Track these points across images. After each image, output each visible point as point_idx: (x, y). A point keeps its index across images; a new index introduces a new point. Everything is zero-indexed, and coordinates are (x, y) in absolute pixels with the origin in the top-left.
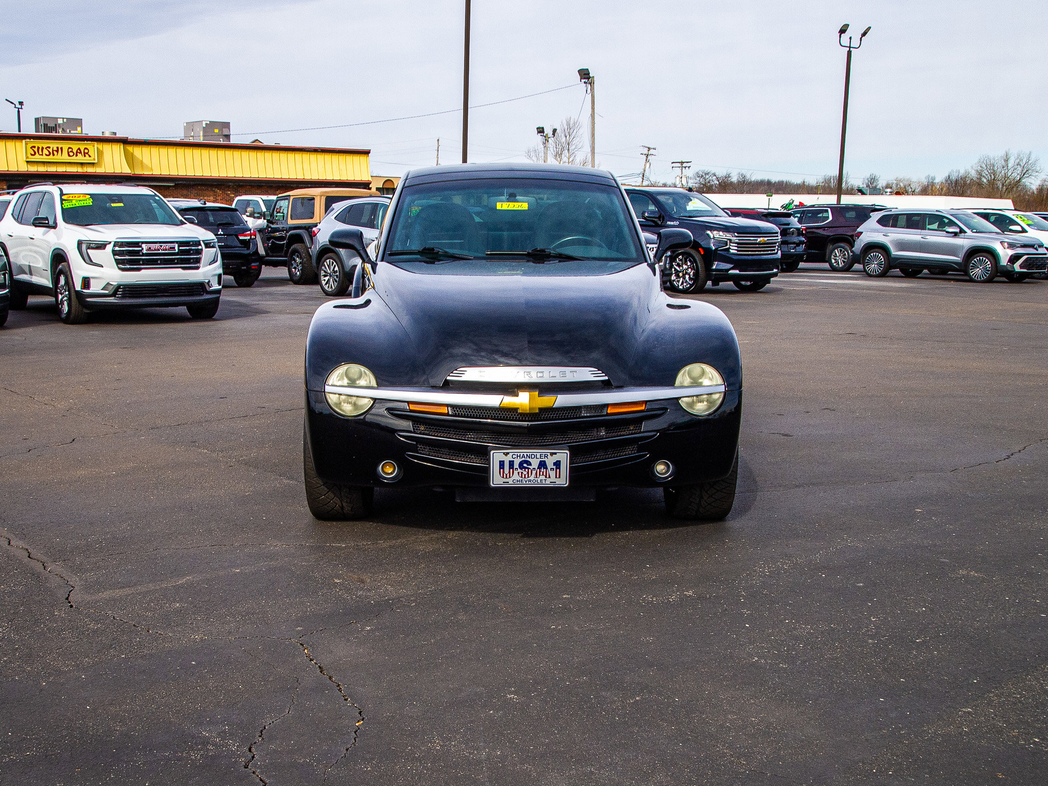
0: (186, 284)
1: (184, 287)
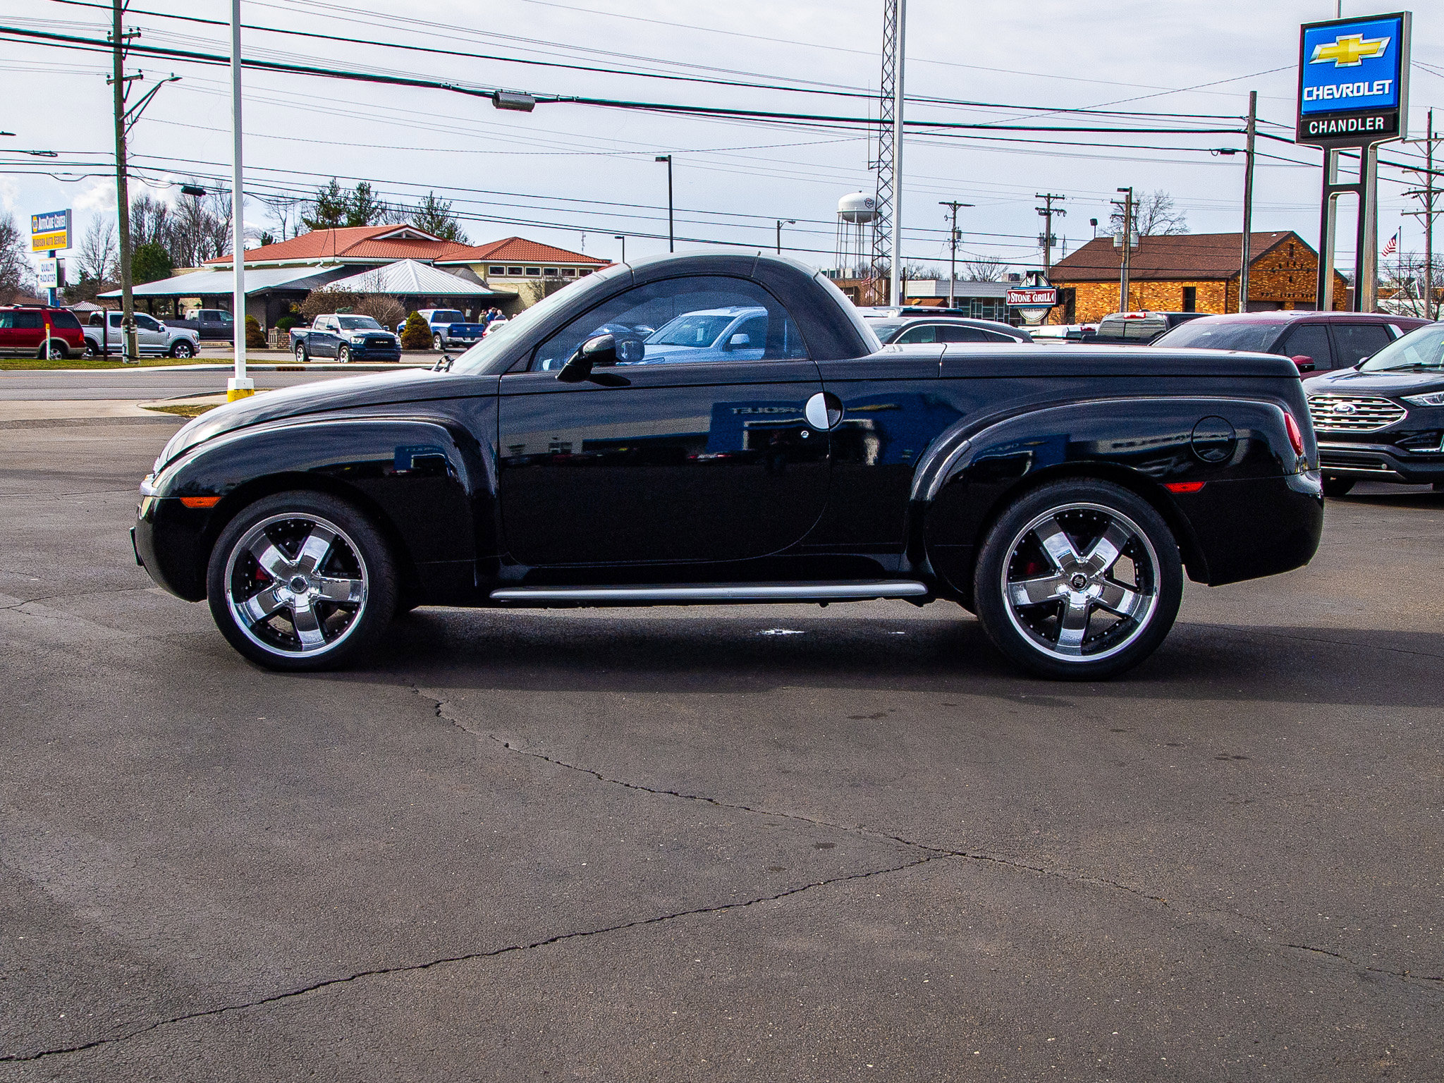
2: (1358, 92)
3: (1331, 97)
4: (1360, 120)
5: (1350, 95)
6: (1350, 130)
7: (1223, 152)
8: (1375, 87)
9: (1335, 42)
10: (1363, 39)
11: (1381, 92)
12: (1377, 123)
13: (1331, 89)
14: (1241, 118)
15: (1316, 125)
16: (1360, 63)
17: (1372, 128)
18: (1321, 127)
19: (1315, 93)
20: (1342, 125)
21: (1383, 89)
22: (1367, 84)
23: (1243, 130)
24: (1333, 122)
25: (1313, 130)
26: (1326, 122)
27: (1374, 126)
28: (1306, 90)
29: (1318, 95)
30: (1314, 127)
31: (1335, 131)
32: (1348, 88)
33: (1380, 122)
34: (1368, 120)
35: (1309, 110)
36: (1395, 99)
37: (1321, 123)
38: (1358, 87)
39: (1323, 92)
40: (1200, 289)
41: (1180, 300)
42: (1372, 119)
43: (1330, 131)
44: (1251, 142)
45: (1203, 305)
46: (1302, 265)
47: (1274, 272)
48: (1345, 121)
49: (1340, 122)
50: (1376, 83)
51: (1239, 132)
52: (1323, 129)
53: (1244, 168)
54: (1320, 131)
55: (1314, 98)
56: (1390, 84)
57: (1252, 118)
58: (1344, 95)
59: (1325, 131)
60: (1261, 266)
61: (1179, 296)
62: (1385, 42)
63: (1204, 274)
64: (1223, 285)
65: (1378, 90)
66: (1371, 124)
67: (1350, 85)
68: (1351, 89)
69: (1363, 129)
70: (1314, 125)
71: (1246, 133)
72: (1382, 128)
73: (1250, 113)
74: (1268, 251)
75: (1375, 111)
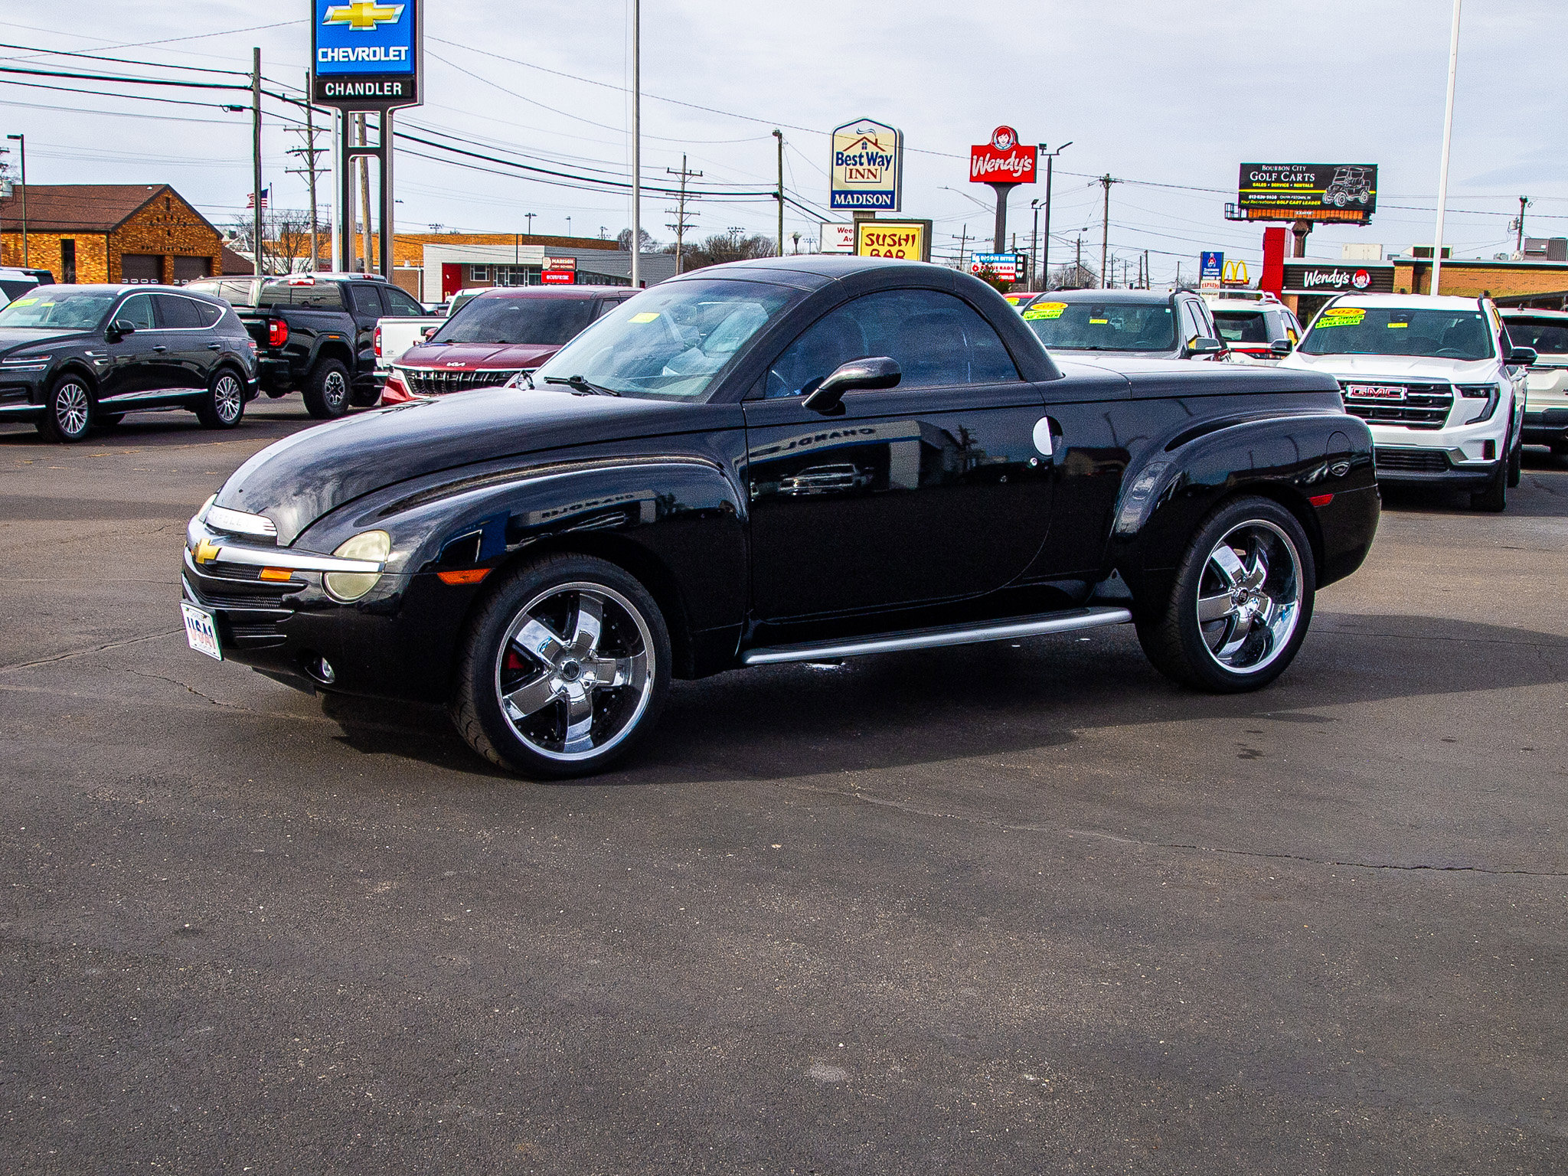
0: (1415, 451)
1: (1408, 455)
2: (375, 56)
3: (347, 59)
4: (377, 85)
5: (367, 59)
6: (367, 93)
7: (233, 108)
8: (391, 53)
9: (348, 5)
10: (377, 4)
11: (398, 58)
12: (395, 89)
13: (347, 52)
14: (247, 74)
15: (333, 86)
16: (375, 28)
17: (390, 93)
18: (338, 89)
19: (330, 54)
20: (360, 89)
21: (400, 55)
22: (383, 49)
23: (249, 86)
24: (350, 85)
25: (330, 91)
26: (342, 85)
27: (392, 91)
28: (320, 51)
29: (333, 57)
30: (330, 89)
31: (353, 94)
32: (363, 51)
33: (398, 88)
34: (386, 84)
35: (322, 71)
36: (411, 65)
37: (337, 85)
38: (375, 52)
39: (338, 54)
40: (80, 242)
41: (59, 253)
42: (390, 84)
43: (347, 94)
44: (257, 100)
45: (83, 259)
46: (179, 219)
47: (153, 226)
48: (362, 85)
49: (357, 85)
50: (392, 49)
51: (245, 88)
52: (340, 91)
53: (252, 128)
54: (337, 93)
55: (330, 59)
56: (406, 51)
57: (257, 76)
58: (360, 59)
59: (342, 93)
60: (141, 218)
61: (57, 249)
62: (399, 9)
63: (82, 226)
64: (103, 238)
65: (394, 56)
66: (389, 89)
67: (366, 49)
68: (367, 53)
69: (381, 93)
70: (330, 87)
71: (252, 90)
72: (400, 93)
73: (255, 70)
74: (146, 204)
75: (392, 76)
